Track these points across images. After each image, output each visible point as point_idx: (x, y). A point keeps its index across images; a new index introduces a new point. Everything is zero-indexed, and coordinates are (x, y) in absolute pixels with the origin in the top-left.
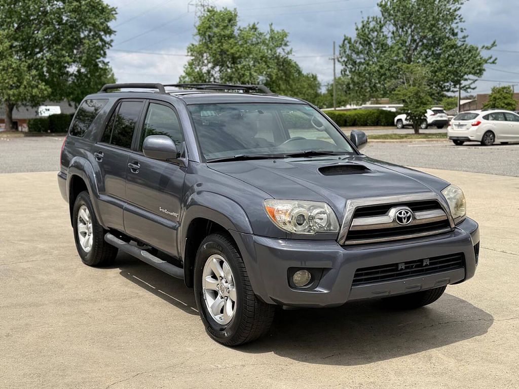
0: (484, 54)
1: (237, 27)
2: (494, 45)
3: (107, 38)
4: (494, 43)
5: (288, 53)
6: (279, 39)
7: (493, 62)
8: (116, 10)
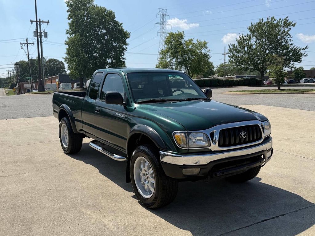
0: (302, 51)
1: (184, 40)
2: (306, 48)
3: (124, 47)
4: (306, 47)
5: (208, 51)
6: (203, 45)
7: (306, 56)
8: (130, 34)
